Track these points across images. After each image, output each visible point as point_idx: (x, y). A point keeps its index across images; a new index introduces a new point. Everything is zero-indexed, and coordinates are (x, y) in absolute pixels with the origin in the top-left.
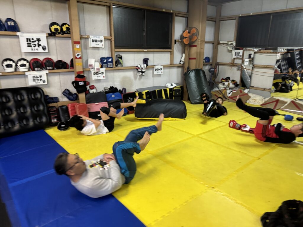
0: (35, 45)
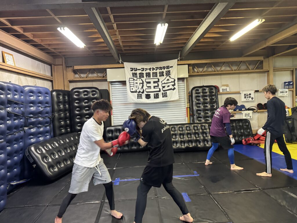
0: (248, 97)
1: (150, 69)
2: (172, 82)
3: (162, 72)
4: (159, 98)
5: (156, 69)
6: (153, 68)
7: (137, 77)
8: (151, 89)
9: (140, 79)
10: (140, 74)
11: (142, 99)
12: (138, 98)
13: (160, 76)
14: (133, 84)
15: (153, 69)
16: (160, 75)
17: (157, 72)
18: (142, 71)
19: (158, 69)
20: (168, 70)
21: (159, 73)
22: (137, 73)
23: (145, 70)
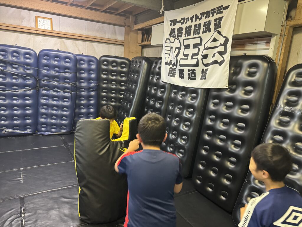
1: (192, 19)
2: (221, 45)
3: (209, 21)
4: (195, 79)
5: (200, 17)
6: (196, 15)
7: (175, 36)
8: (187, 59)
9: (178, 39)
10: (178, 30)
11: (174, 77)
12: (169, 76)
13: (204, 32)
14: (169, 49)
15: (197, 17)
16: (204, 29)
17: (200, 24)
18: (182, 23)
19: (204, 17)
20: (220, 15)
21: (204, 26)
22: (175, 28)
23: (186, 21)
